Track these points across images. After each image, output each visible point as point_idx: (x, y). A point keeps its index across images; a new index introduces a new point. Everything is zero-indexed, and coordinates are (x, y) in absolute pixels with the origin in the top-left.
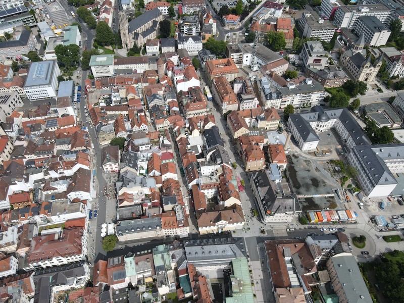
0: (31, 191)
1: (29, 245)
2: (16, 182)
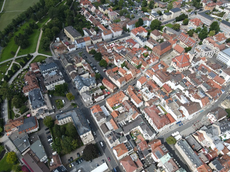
0: (173, 90)
1: (150, 105)
2: (173, 82)
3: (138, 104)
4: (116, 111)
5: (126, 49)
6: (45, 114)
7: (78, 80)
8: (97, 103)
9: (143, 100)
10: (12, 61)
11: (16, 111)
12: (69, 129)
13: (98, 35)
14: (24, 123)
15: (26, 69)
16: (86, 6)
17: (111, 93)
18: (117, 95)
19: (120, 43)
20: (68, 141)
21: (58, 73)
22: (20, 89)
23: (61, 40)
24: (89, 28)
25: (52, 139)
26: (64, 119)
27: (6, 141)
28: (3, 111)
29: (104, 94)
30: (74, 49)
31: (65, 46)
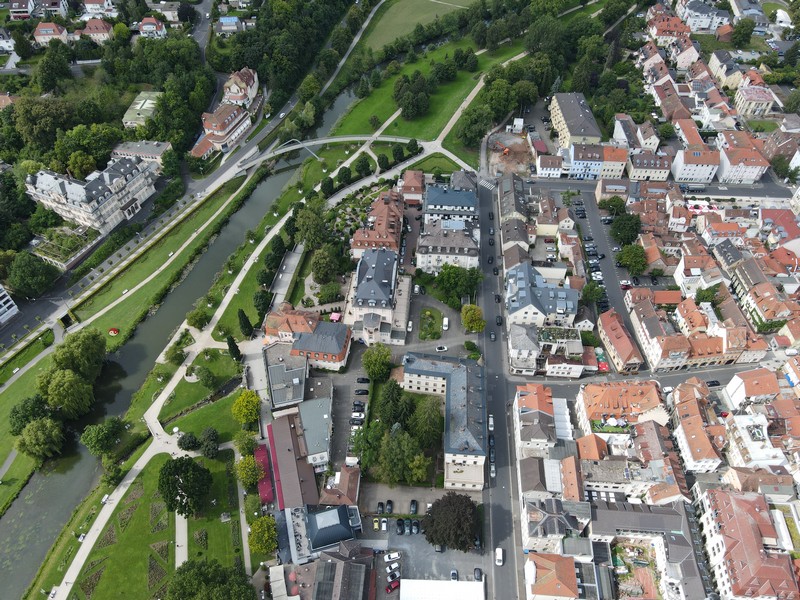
1: (745, 489)
3: (696, 457)
4: (599, 441)
5: (746, 239)
6: (378, 333)
7: (520, 279)
8: (546, 381)
9: (724, 456)
10: (362, 143)
11: (311, 288)
12: (422, 413)
13: (660, 153)
14: (315, 330)
15: (388, 181)
16: (665, 42)
17: (611, 371)
18: (629, 387)
19: (736, 211)
20: (405, 448)
21: (469, 227)
22: (347, 230)
23: (528, 129)
24: (639, 121)
25: (363, 416)
26: (423, 377)
27: (254, 357)
28: (282, 272)
29: (586, 364)
30: (556, 173)
31: (531, 154)
